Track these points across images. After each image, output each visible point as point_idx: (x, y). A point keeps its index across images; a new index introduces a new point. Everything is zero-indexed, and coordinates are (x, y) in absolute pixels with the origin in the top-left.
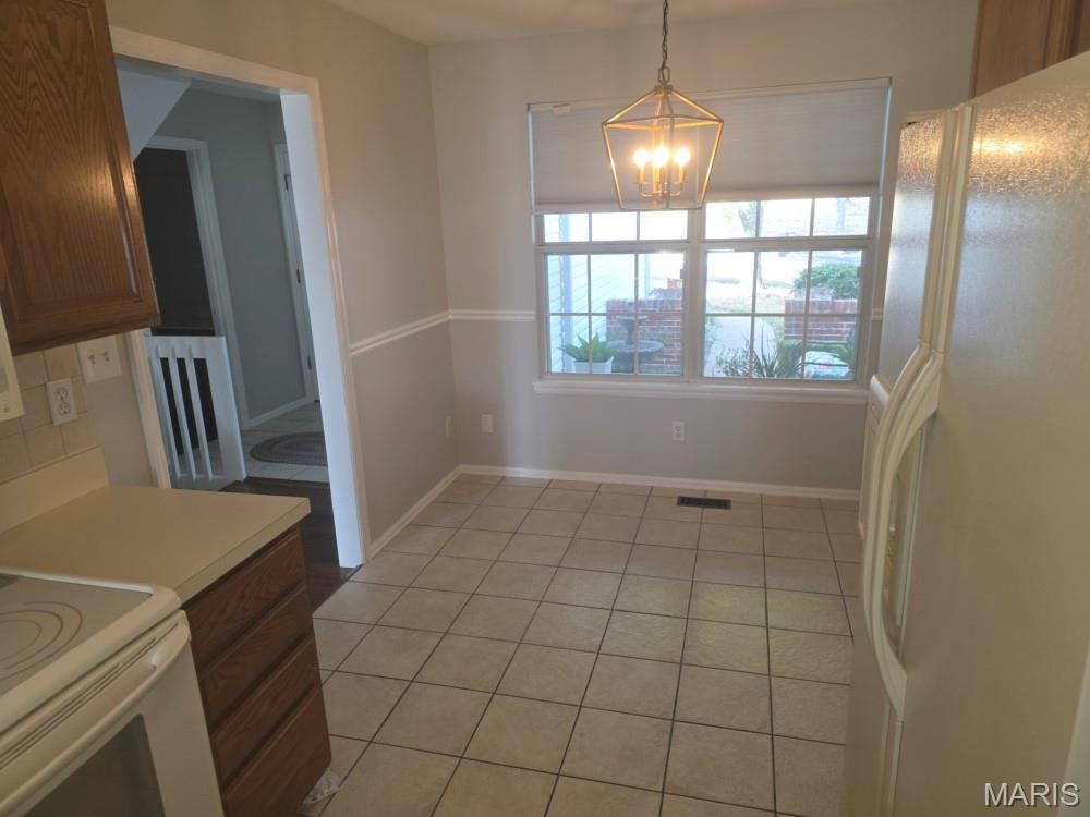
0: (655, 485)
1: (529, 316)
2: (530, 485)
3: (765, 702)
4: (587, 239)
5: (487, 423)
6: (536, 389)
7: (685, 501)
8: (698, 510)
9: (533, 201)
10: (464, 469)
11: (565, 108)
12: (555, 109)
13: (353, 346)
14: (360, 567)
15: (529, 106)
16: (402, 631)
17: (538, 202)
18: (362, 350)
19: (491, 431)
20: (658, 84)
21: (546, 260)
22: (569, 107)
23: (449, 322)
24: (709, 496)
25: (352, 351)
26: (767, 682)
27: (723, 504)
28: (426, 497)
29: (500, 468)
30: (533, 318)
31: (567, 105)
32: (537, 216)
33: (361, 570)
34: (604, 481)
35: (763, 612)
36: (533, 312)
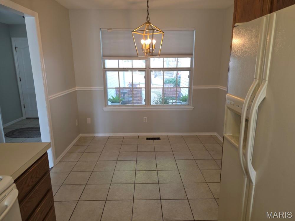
0: (139, 135)
1: (102, 88)
2: (104, 138)
3: (183, 190)
4: (118, 67)
5: (89, 121)
6: (104, 110)
7: (148, 139)
8: (152, 141)
9: (102, 56)
10: (81, 135)
11: (111, 30)
12: (108, 30)
13: (49, 97)
14: (53, 167)
15: (100, 29)
16: (72, 186)
17: (104, 56)
18: (52, 98)
19: (90, 123)
20: (147, 21)
21: (106, 73)
22: (112, 30)
23: (76, 91)
24: (154, 137)
25: (50, 98)
26: (182, 185)
27: (158, 139)
28: (71, 144)
29: (94, 134)
30: (103, 89)
31: (112, 29)
32: (103, 60)
33: (53, 168)
34: (125, 135)
35: (176, 166)
36: (103, 87)
